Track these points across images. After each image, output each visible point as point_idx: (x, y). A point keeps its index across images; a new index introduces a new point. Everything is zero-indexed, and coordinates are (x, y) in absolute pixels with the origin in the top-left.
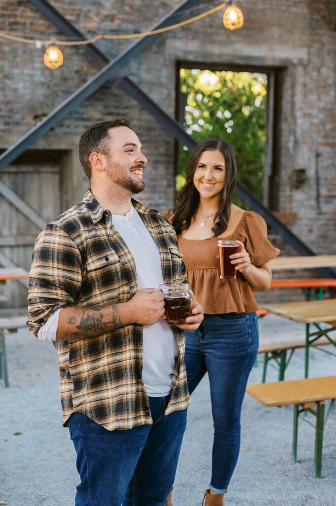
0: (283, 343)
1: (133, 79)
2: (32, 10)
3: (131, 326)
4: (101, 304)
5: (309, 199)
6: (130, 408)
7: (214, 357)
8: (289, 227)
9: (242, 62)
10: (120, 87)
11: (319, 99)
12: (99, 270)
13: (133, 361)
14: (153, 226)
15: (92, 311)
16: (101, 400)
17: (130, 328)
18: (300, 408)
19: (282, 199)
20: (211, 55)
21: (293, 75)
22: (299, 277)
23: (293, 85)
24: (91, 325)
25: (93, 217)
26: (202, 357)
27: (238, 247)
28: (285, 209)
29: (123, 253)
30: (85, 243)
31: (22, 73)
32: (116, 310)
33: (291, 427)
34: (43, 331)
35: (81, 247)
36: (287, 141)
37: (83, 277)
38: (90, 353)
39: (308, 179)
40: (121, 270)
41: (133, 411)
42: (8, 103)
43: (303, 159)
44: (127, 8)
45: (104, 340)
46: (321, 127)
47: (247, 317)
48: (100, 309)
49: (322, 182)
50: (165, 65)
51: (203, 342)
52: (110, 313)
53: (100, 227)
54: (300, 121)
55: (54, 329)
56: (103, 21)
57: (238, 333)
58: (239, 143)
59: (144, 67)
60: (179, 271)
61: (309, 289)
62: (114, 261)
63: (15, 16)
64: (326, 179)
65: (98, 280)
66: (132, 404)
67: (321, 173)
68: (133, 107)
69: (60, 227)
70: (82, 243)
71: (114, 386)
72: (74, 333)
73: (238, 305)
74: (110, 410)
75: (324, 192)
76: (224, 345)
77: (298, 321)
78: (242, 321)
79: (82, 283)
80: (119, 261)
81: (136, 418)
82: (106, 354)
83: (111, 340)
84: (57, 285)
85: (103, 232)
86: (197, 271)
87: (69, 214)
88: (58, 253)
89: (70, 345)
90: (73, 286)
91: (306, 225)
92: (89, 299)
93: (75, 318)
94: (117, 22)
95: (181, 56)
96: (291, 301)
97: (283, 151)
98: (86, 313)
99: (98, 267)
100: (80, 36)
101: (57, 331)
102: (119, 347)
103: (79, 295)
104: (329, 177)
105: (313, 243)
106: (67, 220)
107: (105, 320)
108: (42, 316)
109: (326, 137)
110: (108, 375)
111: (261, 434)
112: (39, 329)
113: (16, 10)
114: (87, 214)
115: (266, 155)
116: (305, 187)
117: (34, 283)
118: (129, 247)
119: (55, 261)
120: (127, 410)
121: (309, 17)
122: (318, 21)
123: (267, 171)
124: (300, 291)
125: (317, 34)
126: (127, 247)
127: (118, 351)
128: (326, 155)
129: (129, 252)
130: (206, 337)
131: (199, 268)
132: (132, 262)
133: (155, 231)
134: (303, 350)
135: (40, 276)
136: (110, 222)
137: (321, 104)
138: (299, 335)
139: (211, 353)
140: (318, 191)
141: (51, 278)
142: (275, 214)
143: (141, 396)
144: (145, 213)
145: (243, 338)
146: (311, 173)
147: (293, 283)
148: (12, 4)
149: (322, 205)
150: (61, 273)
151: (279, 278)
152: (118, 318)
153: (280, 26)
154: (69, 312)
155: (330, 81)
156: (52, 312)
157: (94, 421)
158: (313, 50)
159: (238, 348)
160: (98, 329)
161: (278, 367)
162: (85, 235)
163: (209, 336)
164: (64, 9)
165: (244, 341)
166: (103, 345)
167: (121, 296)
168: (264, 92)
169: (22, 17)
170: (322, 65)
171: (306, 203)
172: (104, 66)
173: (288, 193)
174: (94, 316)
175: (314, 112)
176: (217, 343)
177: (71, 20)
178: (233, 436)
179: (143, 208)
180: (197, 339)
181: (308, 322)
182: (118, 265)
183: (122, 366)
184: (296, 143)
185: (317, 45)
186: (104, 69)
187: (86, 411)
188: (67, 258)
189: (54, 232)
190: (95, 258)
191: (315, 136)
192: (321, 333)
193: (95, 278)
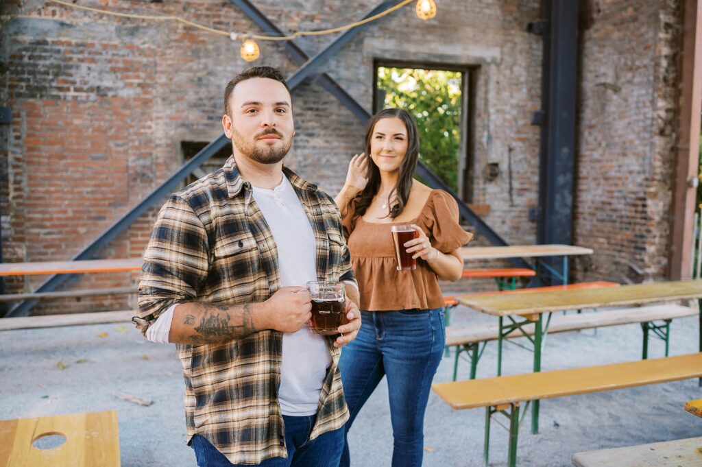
0: (475, 336)
1: (332, 76)
2: (236, 11)
3: (267, 332)
4: (231, 301)
5: (502, 192)
6: (260, 437)
7: (393, 358)
8: (483, 219)
9: (437, 60)
10: (318, 83)
11: (512, 96)
12: (230, 258)
13: (267, 376)
14: (310, 205)
15: (217, 310)
16: (225, 422)
17: (266, 334)
18: (493, 409)
19: (476, 192)
20: (408, 53)
21: (486, 73)
22: (492, 267)
23: (487, 83)
24: (214, 328)
25: (229, 189)
26: (380, 356)
27: (415, 232)
28: (479, 201)
29: (263, 238)
30: (214, 222)
31: (225, 70)
32: (248, 312)
33: (483, 424)
34: (153, 331)
35: (207, 226)
36: (481, 136)
37: (209, 264)
38: (214, 361)
39: (502, 173)
40: (259, 260)
41: (264, 441)
42: (211, 98)
43: (497, 153)
44: (327, 9)
45: (233, 346)
46: (514, 123)
47: (431, 312)
48: (227, 309)
49: (514, 175)
50: (363, 63)
51: (380, 339)
52: (240, 315)
53: (238, 202)
54: (493, 117)
55: (166, 330)
56: (303, 20)
57: (420, 330)
58: (436, 140)
59: (343, 64)
60: (338, 262)
61: (502, 278)
62: (250, 248)
63: (219, 16)
64: (518, 173)
65: (228, 270)
66: (263, 432)
67: (513, 166)
68: (332, 102)
69: (184, 200)
70: (210, 222)
71: (241, 406)
72: (192, 336)
73: (421, 300)
74: (234, 436)
75: (516, 185)
76: (404, 344)
77: (490, 314)
78: (424, 317)
79: (208, 271)
80: (257, 248)
81: (267, 449)
82: (234, 365)
83: (242, 347)
84: (174, 273)
85: (241, 208)
86: (376, 259)
87: (200, 184)
88: (179, 232)
89: (192, 349)
90: (196, 276)
91: (500, 217)
92: (216, 292)
93: (193, 318)
94: (317, 22)
95: (379, 54)
96: (484, 290)
97: (477, 146)
98: (209, 312)
99: (228, 254)
100: (278, 32)
101: (170, 332)
102: (250, 357)
103: (204, 286)
104: (522, 171)
105: (506, 234)
106: (195, 192)
107: (232, 323)
108: (151, 311)
109: (518, 132)
110: (234, 392)
111: (451, 432)
112: (147, 327)
113: (220, 10)
114: (223, 186)
115: (461, 149)
116: (498, 179)
117: (147, 268)
118: (272, 231)
119: (175, 243)
120: (256, 440)
121: (501, 18)
122: (510, 22)
123: (462, 165)
124: (493, 280)
125: (510, 34)
126: (269, 230)
127: (250, 362)
128: (518, 150)
129: (271, 236)
130: (384, 333)
131: (379, 255)
132: (273, 250)
133: (313, 211)
134: (496, 343)
135: (155, 260)
136: (250, 197)
137: (514, 101)
138: (491, 326)
139: (388, 352)
140: (510, 184)
141: (168, 264)
142: (469, 206)
143: (276, 420)
144: (302, 188)
145: (426, 336)
146: (504, 167)
147: (486, 272)
148: (216, 5)
149: (515, 197)
150: (181, 258)
151: (473, 268)
152: (250, 322)
153: (473, 26)
154: (188, 309)
155: (522, 79)
156: (165, 307)
157: (215, 448)
158: (506, 50)
159: (419, 347)
160: (224, 334)
161: (470, 360)
162: (215, 211)
163: (387, 333)
164: (267, 10)
165: (427, 340)
166: (231, 352)
167: (258, 292)
168: (459, 93)
169: (226, 17)
170: (515, 64)
171: (499, 196)
172: (303, 64)
173: (481, 186)
174: (219, 317)
175: (507, 108)
176: (395, 341)
177: (272, 20)
178: (414, 447)
179: (300, 181)
180: (373, 335)
181: (501, 315)
182: (254, 254)
183: (252, 382)
184: (490, 138)
185: (509, 45)
186: (303, 66)
187: (207, 435)
188: (190, 240)
189: (177, 206)
190: (225, 242)
191: (507, 131)
192: (515, 326)
193: (224, 267)
